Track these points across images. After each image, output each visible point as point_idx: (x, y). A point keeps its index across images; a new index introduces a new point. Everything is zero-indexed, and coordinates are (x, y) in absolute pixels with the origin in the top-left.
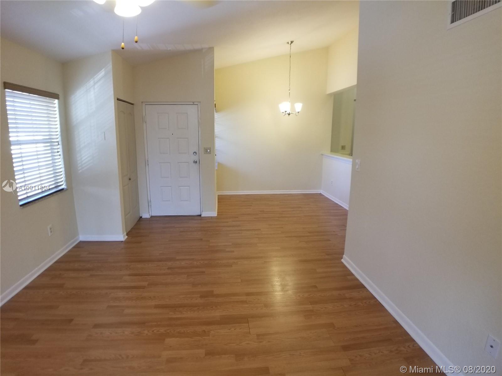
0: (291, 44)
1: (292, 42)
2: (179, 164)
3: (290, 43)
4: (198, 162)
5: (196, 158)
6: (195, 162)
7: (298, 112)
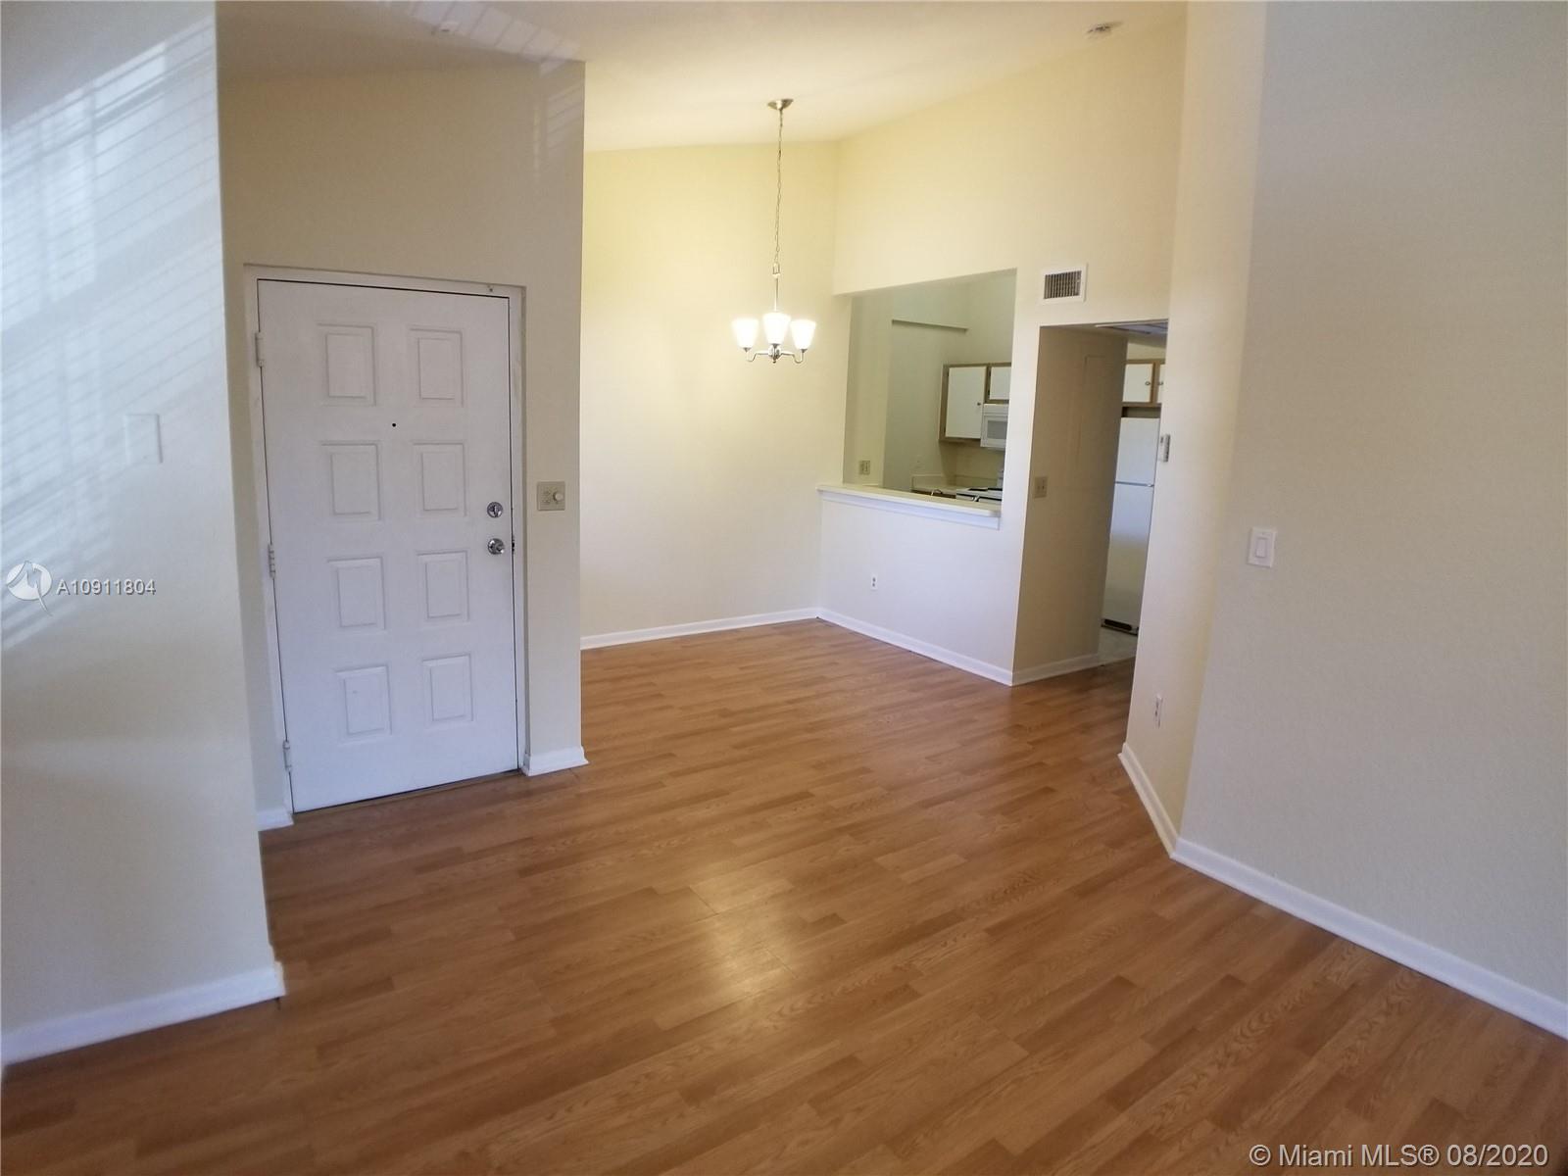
0: (781, 110)
1: (786, 103)
2: (426, 558)
3: (779, 106)
4: (508, 545)
5: (498, 528)
6: (495, 548)
7: (803, 351)
